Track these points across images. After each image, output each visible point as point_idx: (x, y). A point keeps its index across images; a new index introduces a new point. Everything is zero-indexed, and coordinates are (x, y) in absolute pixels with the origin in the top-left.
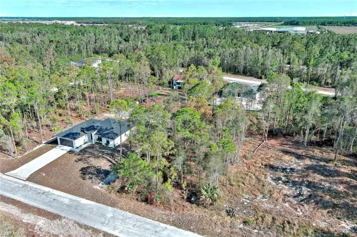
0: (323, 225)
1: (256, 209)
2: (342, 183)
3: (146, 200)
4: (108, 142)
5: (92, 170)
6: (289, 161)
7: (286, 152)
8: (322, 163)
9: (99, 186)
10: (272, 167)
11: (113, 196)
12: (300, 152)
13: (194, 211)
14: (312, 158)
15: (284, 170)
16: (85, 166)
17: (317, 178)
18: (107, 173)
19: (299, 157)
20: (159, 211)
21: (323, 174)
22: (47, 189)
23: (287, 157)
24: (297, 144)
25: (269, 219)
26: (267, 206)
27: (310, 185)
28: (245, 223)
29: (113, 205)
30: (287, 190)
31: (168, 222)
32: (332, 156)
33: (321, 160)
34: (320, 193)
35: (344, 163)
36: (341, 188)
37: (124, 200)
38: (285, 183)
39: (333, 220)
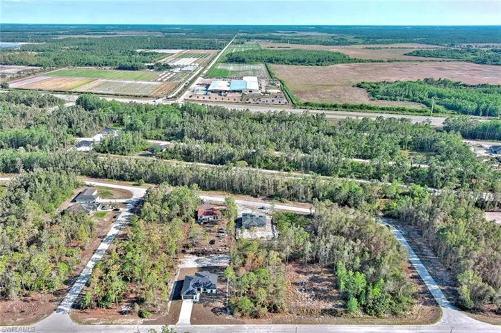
0: (324, 307)
1: (299, 308)
2: (326, 285)
3: (256, 317)
4: (212, 291)
5: (217, 310)
6: (303, 278)
7: (298, 272)
8: (316, 275)
9: (229, 317)
10: (296, 284)
11: (241, 320)
12: (304, 270)
13: (278, 316)
14: (311, 272)
15: (302, 283)
16: (212, 308)
17: (316, 285)
18: (225, 309)
19: (305, 274)
20: (264, 320)
21: (319, 283)
22: (208, 326)
23: (301, 276)
24: (301, 264)
25: (305, 311)
26: (302, 305)
27: (315, 290)
28: (298, 315)
29: (244, 323)
30: (307, 295)
31: (271, 324)
32: (319, 269)
33: (315, 273)
34: (319, 293)
35: (325, 272)
36: (326, 288)
37: (245, 320)
38: (305, 291)
39: (326, 304)
